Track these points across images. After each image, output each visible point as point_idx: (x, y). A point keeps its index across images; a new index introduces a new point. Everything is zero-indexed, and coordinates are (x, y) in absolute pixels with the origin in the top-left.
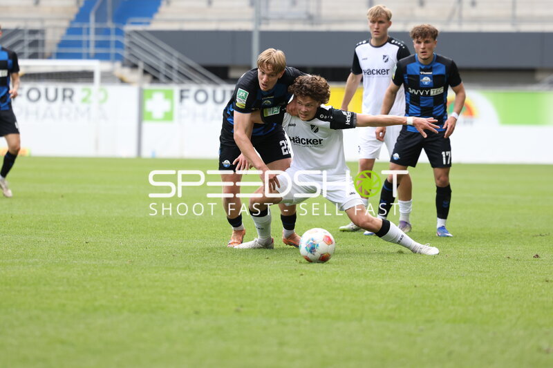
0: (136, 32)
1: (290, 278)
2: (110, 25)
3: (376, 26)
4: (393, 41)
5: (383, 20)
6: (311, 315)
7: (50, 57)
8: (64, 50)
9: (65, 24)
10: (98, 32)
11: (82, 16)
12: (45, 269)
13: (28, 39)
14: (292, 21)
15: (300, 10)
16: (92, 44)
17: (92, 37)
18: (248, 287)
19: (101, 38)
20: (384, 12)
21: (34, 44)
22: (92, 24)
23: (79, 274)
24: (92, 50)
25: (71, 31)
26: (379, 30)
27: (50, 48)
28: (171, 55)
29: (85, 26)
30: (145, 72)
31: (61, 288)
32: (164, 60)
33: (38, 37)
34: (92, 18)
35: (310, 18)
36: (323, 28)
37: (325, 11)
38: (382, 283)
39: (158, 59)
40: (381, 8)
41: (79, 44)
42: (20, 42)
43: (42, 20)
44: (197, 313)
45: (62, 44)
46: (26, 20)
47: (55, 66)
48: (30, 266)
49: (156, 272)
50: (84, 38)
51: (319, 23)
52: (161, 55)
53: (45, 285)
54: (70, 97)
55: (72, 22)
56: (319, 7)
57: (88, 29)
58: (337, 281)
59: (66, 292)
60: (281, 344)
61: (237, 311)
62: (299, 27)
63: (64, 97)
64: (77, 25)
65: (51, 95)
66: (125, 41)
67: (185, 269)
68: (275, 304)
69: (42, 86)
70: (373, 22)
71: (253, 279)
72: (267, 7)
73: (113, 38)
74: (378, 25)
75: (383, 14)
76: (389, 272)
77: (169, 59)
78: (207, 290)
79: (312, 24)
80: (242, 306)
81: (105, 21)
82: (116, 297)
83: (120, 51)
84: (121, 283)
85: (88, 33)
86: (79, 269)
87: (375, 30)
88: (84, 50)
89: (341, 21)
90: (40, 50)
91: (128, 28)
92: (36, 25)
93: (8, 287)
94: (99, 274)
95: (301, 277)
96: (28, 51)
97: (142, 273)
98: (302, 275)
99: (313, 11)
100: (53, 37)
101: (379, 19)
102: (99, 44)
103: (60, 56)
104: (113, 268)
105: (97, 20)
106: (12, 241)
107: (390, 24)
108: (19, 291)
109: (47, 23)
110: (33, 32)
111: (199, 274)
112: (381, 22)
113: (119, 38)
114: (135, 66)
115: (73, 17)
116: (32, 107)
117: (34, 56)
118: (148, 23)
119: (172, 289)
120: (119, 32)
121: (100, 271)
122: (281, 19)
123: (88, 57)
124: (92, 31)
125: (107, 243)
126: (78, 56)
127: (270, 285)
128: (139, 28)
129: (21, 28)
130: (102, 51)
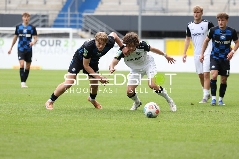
0: (88, 16)
1: (154, 123)
2: (77, 13)
3: (196, 14)
4: (204, 21)
5: (199, 11)
6: (164, 139)
7: (50, 27)
8: (57, 24)
9: (57, 12)
10: (71, 16)
11: (65, 9)
12: (48, 119)
13: (41, 19)
14: (155, 11)
15: (159, 6)
16: (69, 21)
17: (69, 18)
18: (136, 127)
19: (73, 18)
20: (199, 8)
21: (44, 21)
22: (69, 12)
23: (63, 121)
24: (69, 24)
25: (60, 15)
26: (197, 16)
27: (51, 23)
28: (103, 26)
29: (66, 13)
30: (92, 33)
31: (55, 127)
32: (100, 28)
33: (46, 18)
34: (69, 10)
35: (163, 10)
36: (169, 14)
37: (170, 7)
38: (194, 125)
39: (97, 28)
40: (198, 7)
41: (63, 21)
42: (37, 20)
43: (47, 11)
44: (114, 138)
45: (56, 21)
46: (40, 11)
47: (52, 31)
48: (42, 117)
49: (96, 120)
50: (65, 18)
51: (167, 12)
52: (99, 26)
53: (48, 125)
54: (59, 44)
55: (60, 12)
56: (167, 5)
57: (67, 15)
58: (175, 124)
59: (57, 128)
60: (150, 151)
61: (131, 137)
62: (159, 14)
63: (57, 44)
64: (62, 13)
65: (51, 43)
66: (83, 20)
67: (109, 119)
68: (148, 134)
69: (47, 39)
70: (195, 12)
71: (138, 123)
72: (145, 5)
73: (78, 18)
74: (197, 14)
75: (199, 9)
76: (198, 120)
77: (102, 27)
78: (118, 128)
79: (164, 13)
80: (133, 135)
81: (74, 11)
82: (79, 131)
83: (81, 24)
84: (81, 125)
85: (67, 16)
86: (63, 118)
87: (195, 16)
88: (65, 24)
89: (177, 11)
90: (46, 24)
91: (84, 14)
92: (45, 13)
93: (32, 126)
94: (72, 121)
95: (159, 122)
96: (41, 24)
97: (90, 120)
98: (160, 121)
99: (164, 7)
100: (52, 18)
101: (197, 11)
102: (72, 21)
103: (55, 26)
104: (78, 118)
105: (71, 11)
106: (34, 106)
107: (202, 13)
108: (37, 128)
109: (50, 12)
110: (43, 16)
111: (115, 121)
112: (198, 12)
113: (81, 19)
114: (87, 31)
115: (60, 9)
116: (43, 48)
117: (44, 26)
118: (93, 12)
119: (103, 127)
120: (81, 16)
121: (72, 120)
122: (151, 10)
123: (67, 27)
124: (69, 16)
125: (75, 107)
126: (63, 26)
127: (146, 126)
128: (89, 14)
129: (38, 14)
130: (73, 24)
